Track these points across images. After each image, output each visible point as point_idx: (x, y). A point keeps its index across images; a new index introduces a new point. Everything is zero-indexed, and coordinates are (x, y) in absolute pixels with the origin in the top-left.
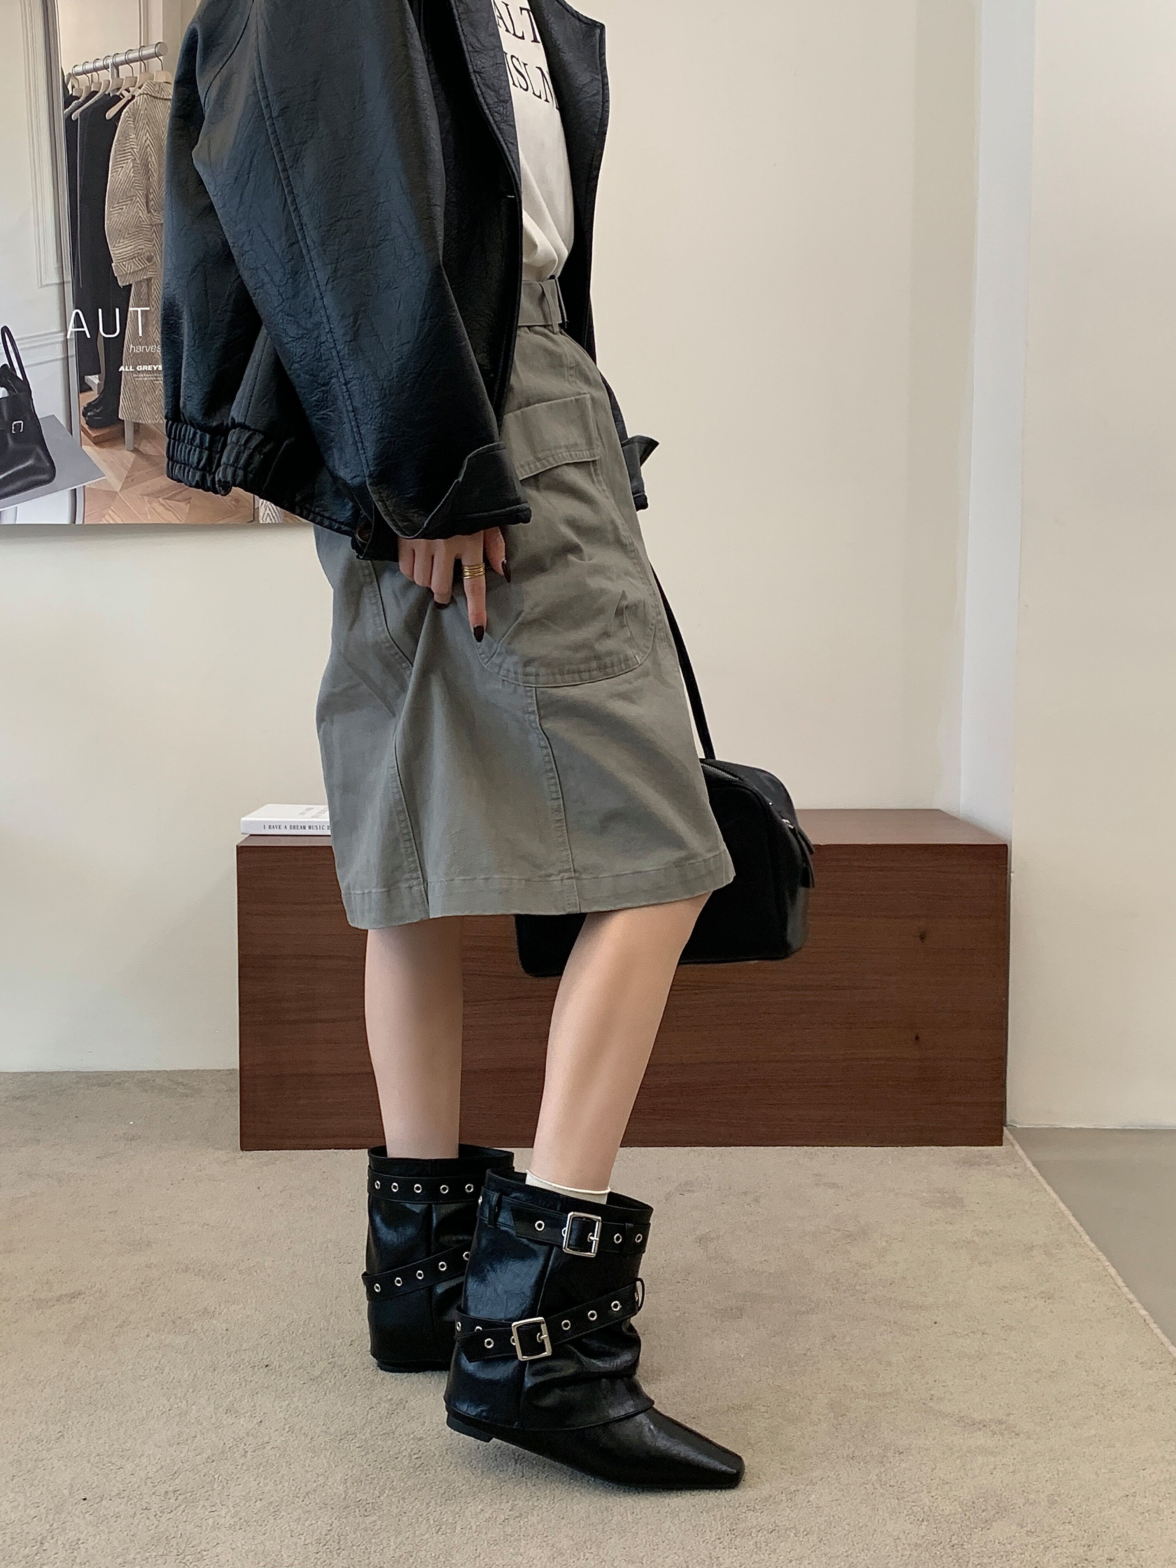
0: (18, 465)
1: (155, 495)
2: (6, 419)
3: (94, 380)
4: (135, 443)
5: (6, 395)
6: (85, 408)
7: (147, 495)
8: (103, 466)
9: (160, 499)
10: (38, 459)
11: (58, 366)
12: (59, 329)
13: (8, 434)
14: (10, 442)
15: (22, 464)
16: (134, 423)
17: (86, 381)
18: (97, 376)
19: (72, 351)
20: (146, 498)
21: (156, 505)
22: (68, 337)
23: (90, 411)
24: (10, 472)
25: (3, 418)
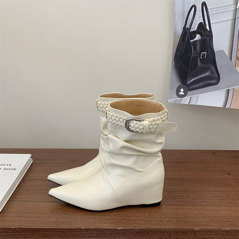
0: (201, 74)
2: (198, 51)
5: (200, 38)
10: (212, 72)
13: (199, 59)
15: (204, 74)
19: (238, 15)
24: (197, 78)
25: (197, 51)
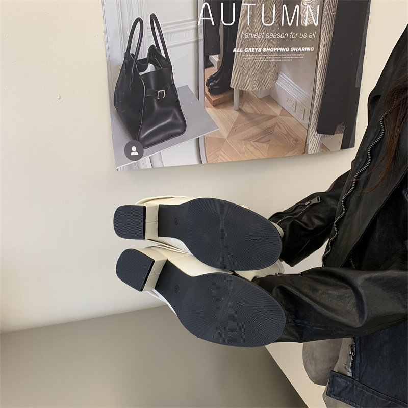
0: (160, 123)
1: (248, 139)
2: (153, 88)
3: (215, 59)
4: (240, 105)
5: (154, 70)
6: (207, 80)
7: (244, 140)
8: (218, 122)
9: (252, 142)
10: (175, 118)
11: (191, 48)
12: (193, 18)
14: (156, 105)
15: (164, 122)
16: (240, 90)
17: (210, 59)
18: (218, 55)
19: (202, 36)
20: (243, 142)
21: (249, 146)
22: (199, 24)
23: (211, 82)
24: (155, 128)
25: (151, 88)
